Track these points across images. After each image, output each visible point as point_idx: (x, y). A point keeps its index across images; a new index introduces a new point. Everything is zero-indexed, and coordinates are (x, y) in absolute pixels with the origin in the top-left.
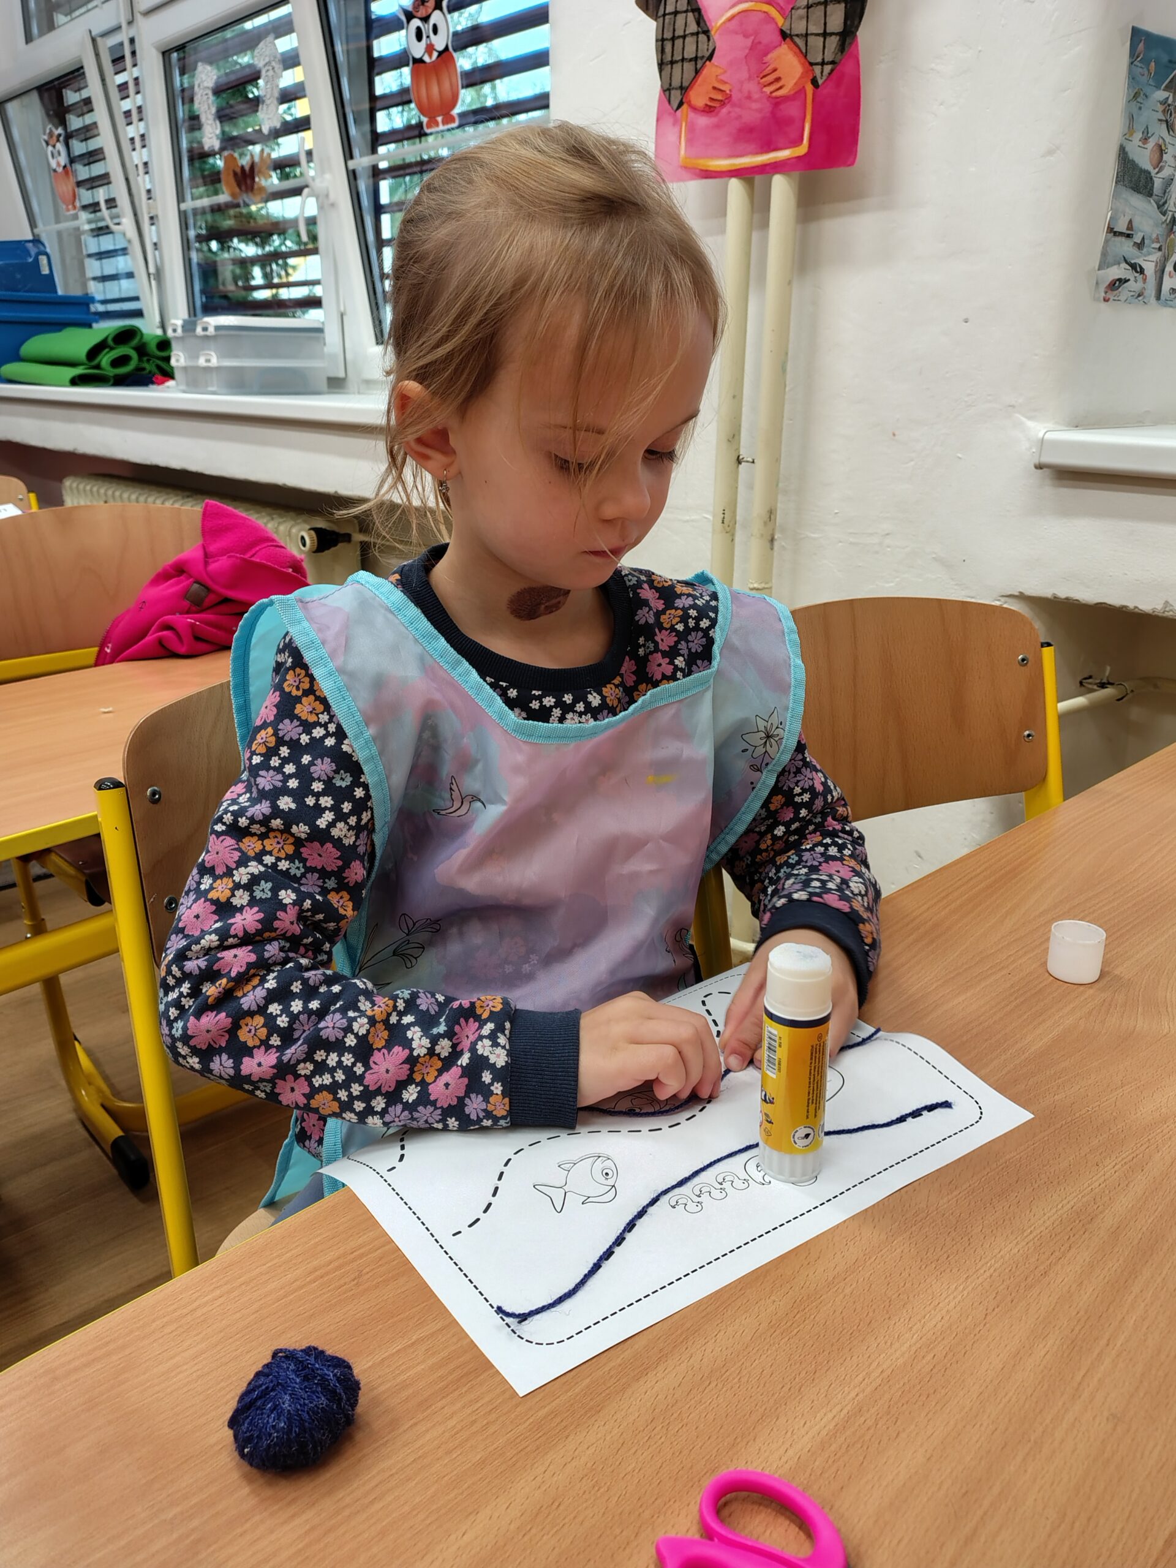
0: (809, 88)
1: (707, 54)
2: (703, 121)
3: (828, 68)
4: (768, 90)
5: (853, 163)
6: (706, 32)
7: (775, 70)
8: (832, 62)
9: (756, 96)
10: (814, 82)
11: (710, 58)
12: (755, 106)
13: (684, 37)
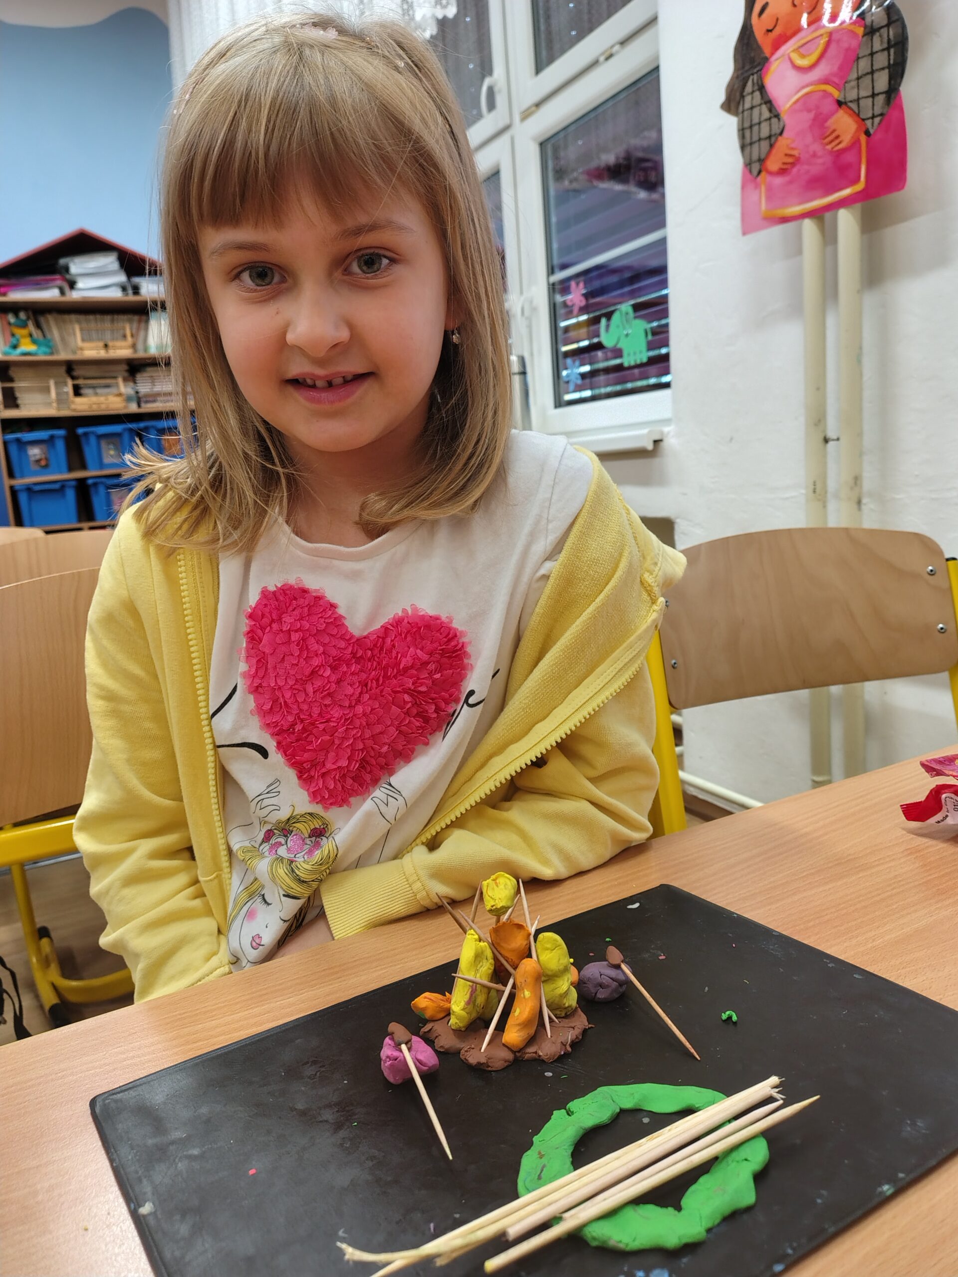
0: (863, 138)
1: (778, 131)
2: (778, 181)
3: (877, 120)
4: (829, 147)
5: (903, 187)
6: (777, 116)
7: (834, 131)
8: (881, 115)
9: (820, 153)
10: (867, 133)
11: (781, 133)
12: (820, 161)
13: (759, 123)
